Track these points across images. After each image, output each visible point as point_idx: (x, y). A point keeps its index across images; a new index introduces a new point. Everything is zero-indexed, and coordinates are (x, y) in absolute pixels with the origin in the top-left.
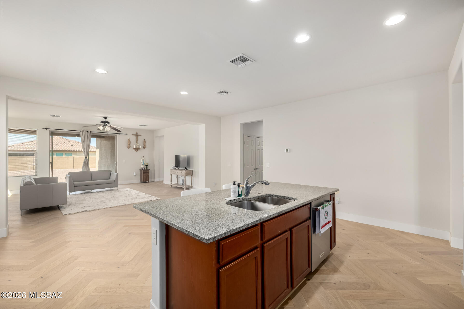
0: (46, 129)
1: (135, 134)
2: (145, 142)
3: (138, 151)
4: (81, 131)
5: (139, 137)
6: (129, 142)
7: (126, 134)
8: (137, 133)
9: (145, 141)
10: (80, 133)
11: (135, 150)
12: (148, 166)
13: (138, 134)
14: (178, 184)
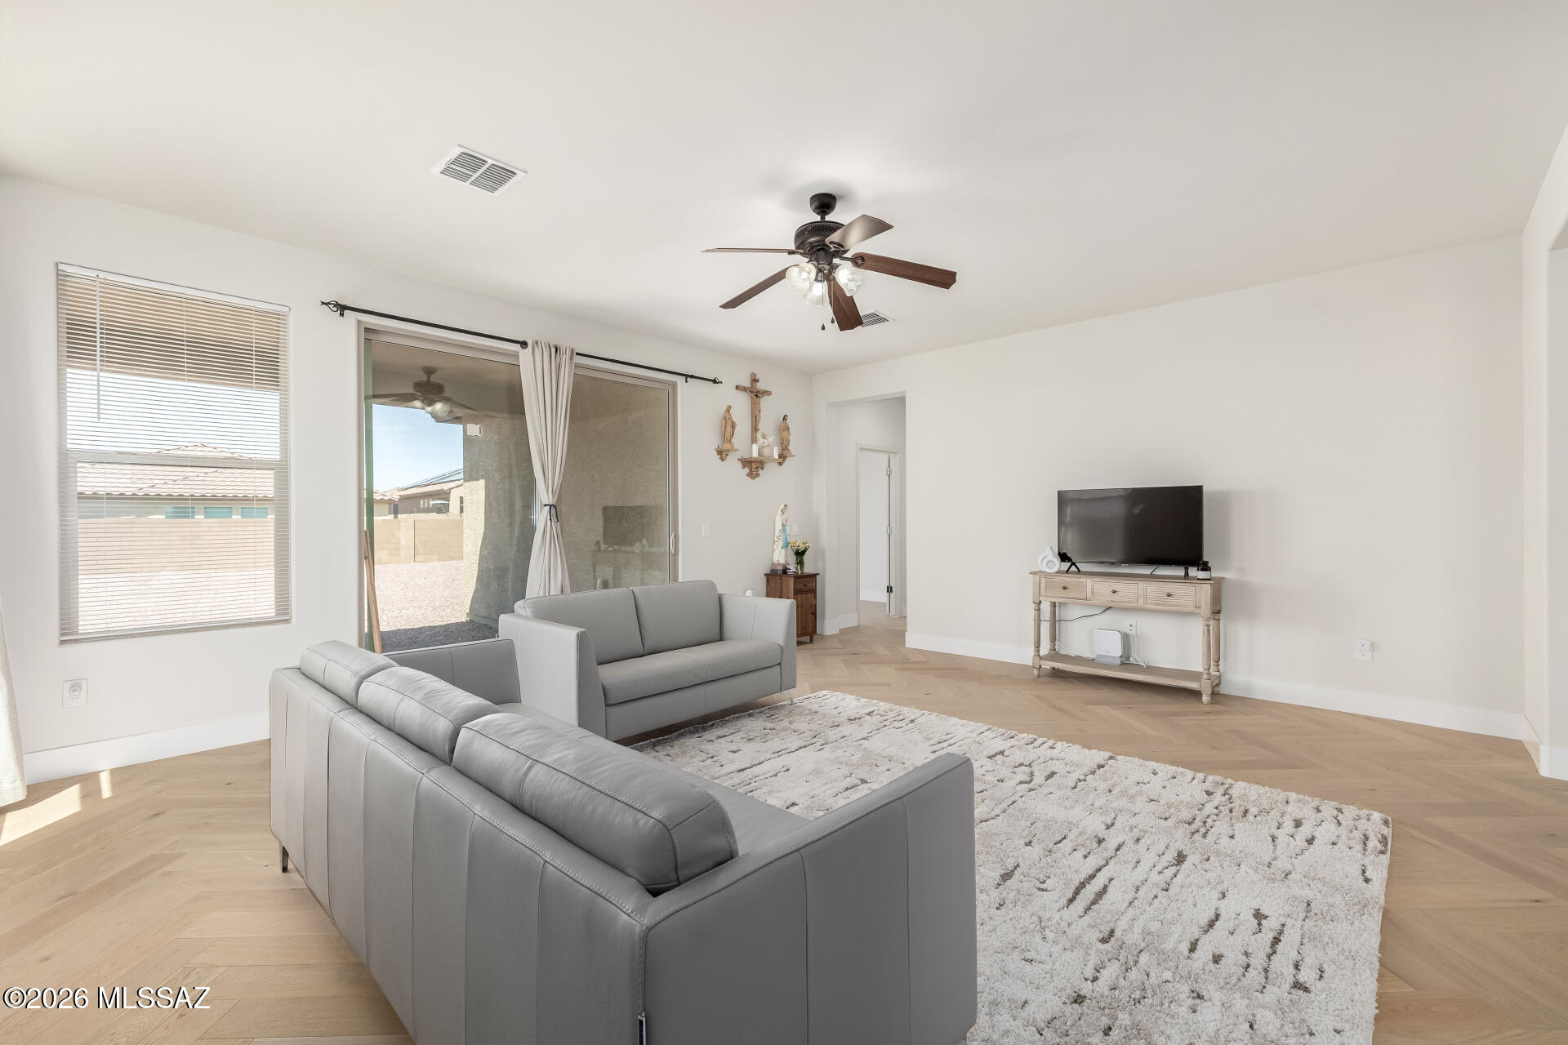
0: (342, 308)
1: (747, 383)
2: (788, 429)
3: (758, 475)
4: (524, 344)
5: (765, 402)
6: (728, 425)
7: (714, 381)
8: (755, 380)
9: (784, 427)
10: (516, 356)
11: (747, 470)
12: (806, 557)
13: (760, 386)
14: (1055, 655)
